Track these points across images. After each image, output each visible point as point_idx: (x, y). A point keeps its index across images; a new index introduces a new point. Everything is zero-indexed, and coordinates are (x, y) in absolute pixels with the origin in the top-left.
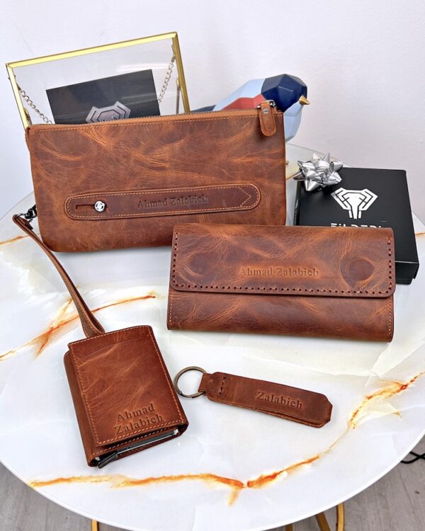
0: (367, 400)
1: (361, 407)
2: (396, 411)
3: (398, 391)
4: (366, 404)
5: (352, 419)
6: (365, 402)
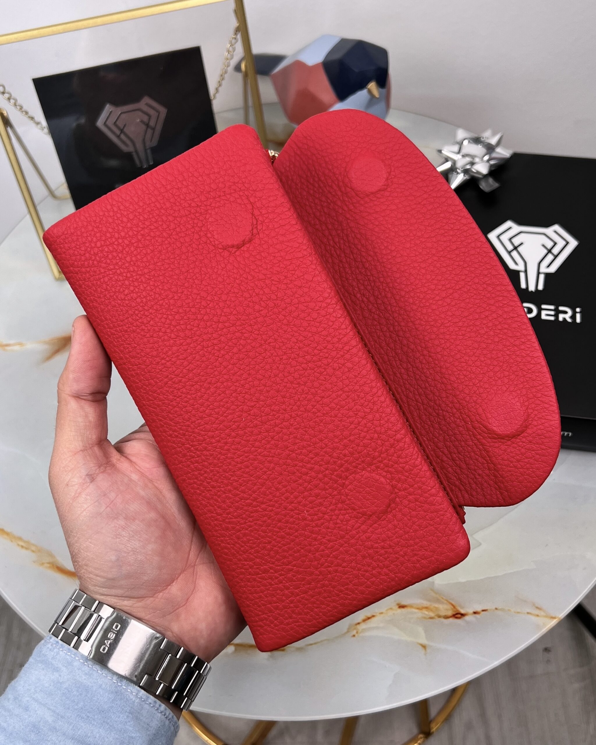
0: (397, 607)
1: (382, 613)
2: (424, 641)
3: (446, 617)
4: (391, 613)
5: (359, 623)
6: (391, 609)
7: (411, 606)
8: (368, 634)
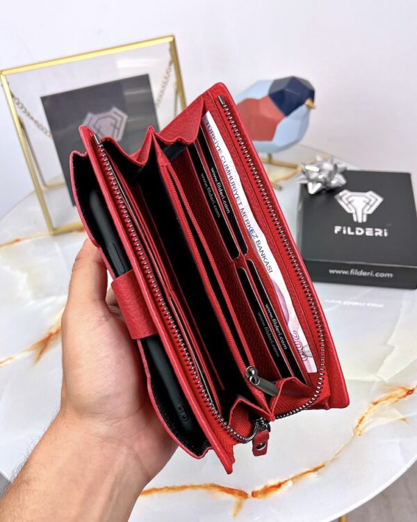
0: (372, 406)
1: (366, 413)
3: (405, 396)
4: (371, 411)
5: (358, 426)
6: (370, 408)
7: (380, 401)
8: (367, 430)
